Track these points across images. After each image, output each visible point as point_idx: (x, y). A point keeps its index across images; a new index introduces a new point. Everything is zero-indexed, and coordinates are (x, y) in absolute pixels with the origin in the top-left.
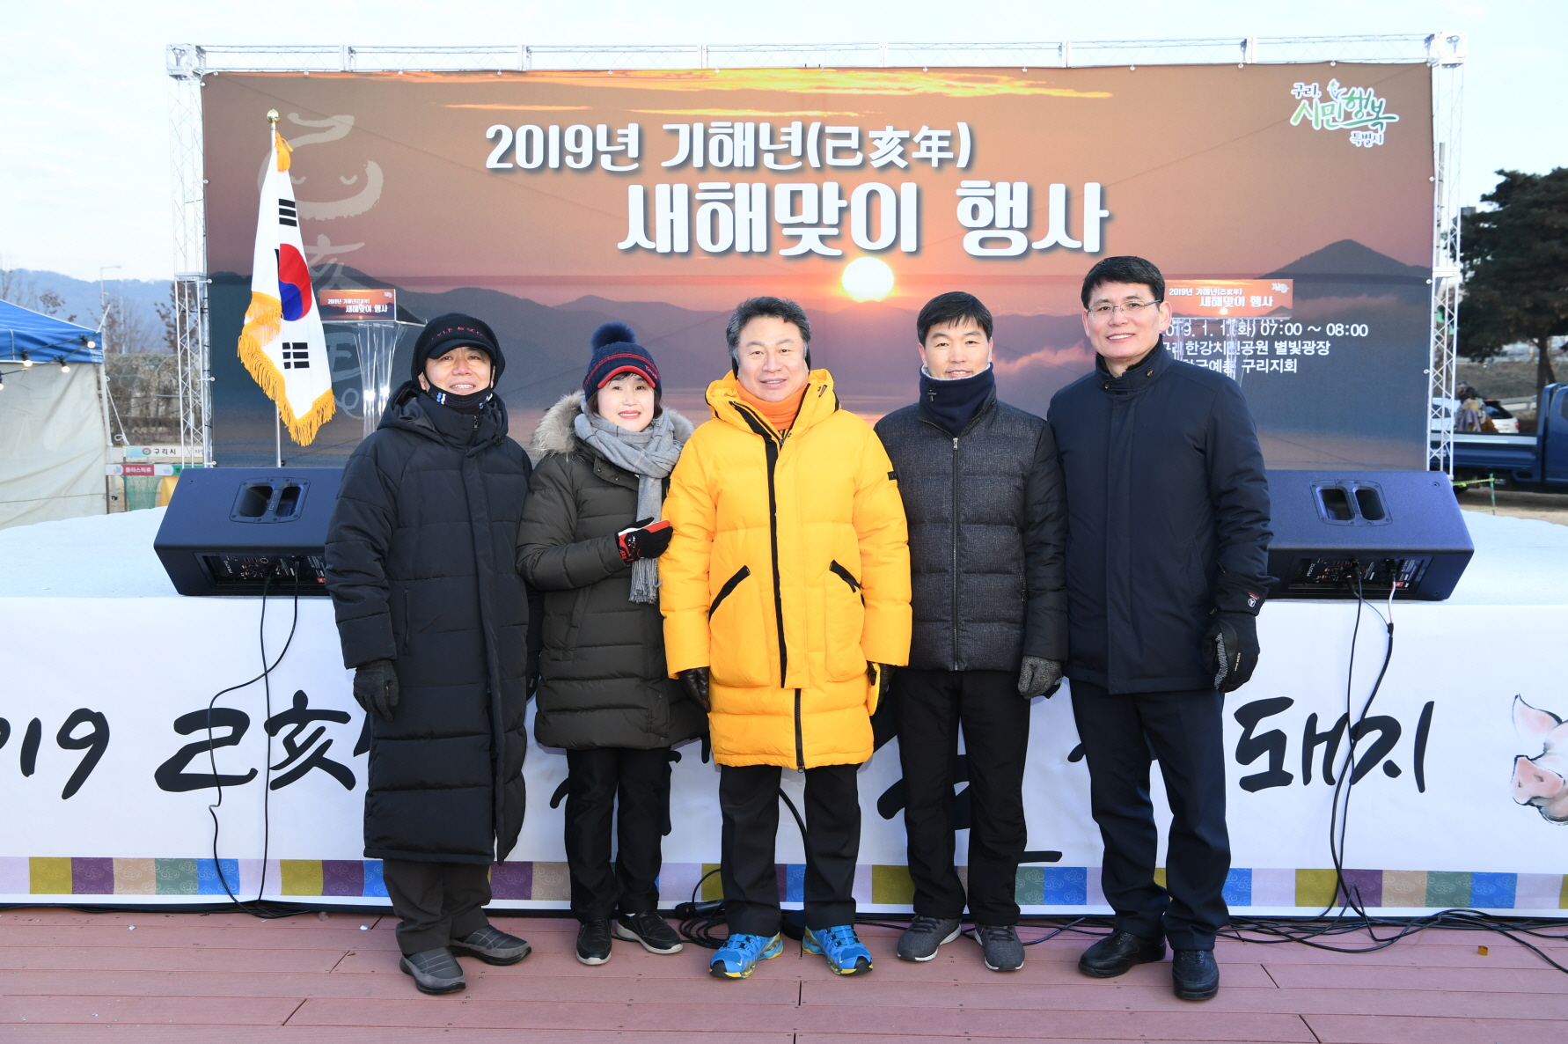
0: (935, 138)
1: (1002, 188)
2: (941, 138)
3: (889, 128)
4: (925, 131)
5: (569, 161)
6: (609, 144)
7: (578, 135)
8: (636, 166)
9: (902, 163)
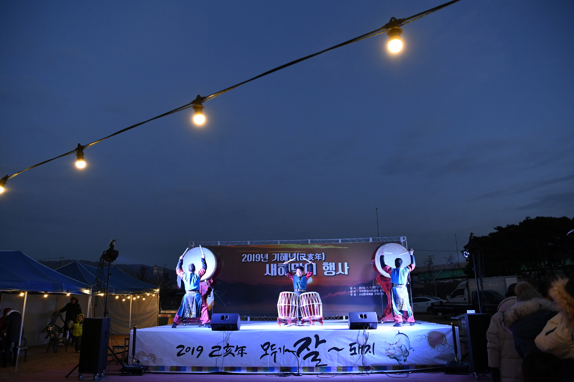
0: (319, 255)
1: (331, 264)
2: (320, 255)
3: (311, 254)
4: (317, 254)
5: (256, 260)
6: (263, 257)
7: (258, 256)
8: (268, 261)
9: (313, 260)
